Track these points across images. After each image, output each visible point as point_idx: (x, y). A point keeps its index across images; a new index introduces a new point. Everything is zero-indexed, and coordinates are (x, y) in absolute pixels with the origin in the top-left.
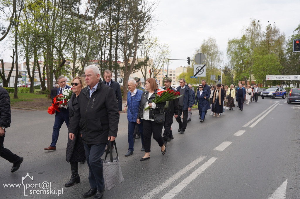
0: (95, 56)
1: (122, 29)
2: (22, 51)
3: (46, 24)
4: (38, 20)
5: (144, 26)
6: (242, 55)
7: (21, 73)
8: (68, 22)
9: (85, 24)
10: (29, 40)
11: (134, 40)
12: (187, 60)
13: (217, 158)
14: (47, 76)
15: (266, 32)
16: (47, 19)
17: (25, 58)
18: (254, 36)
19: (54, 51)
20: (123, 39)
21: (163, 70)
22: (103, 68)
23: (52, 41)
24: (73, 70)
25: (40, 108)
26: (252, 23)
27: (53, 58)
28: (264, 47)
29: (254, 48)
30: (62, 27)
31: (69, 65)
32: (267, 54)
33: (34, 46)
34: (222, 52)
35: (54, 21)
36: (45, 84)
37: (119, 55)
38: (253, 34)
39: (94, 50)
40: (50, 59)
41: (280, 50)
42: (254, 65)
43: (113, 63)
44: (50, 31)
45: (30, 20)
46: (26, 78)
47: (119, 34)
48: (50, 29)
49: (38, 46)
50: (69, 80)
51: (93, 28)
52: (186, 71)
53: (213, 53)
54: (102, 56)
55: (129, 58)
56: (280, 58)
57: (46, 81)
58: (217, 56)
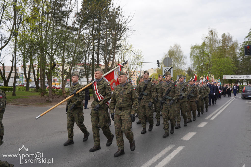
0: (81, 60)
1: (103, 38)
2: (20, 57)
3: (40, 34)
4: (33, 31)
5: (121, 35)
6: (203, 59)
7: (19, 74)
8: (58, 33)
9: (73, 34)
10: (26, 47)
11: (112, 46)
12: (157, 63)
13: (184, 147)
14: (40, 77)
15: (222, 39)
16: (41, 30)
17: (22, 63)
18: (212, 42)
19: (47, 57)
20: (104, 46)
21: (137, 71)
22: (87, 70)
23: (45, 48)
24: (62, 72)
25: (34, 104)
26: (210, 32)
27: (46, 62)
28: (221, 52)
29: (212, 53)
30: (54, 36)
31: (59, 67)
32: (223, 57)
33: (30, 52)
34: (186, 56)
35: (47, 31)
36: (38, 84)
37: (100, 59)
38: (211, 41)
39: (80, 55)
40: (43, 63)
41: (234, 54)
42: (213, 67)
43: (96, 66)
44: (43, 39)
45: (27, 31)
46: (23, 79)
47: (100, 42)
48: (43, 38)
49: (33, 52)
50: (59, 80)
51: (79, 38)
52: (156, 72)
53: (179, 57)
54: (86, 60)
55: (108, 61)
56: (234, 60)
57: (40, 81)
58: (182, 59)
